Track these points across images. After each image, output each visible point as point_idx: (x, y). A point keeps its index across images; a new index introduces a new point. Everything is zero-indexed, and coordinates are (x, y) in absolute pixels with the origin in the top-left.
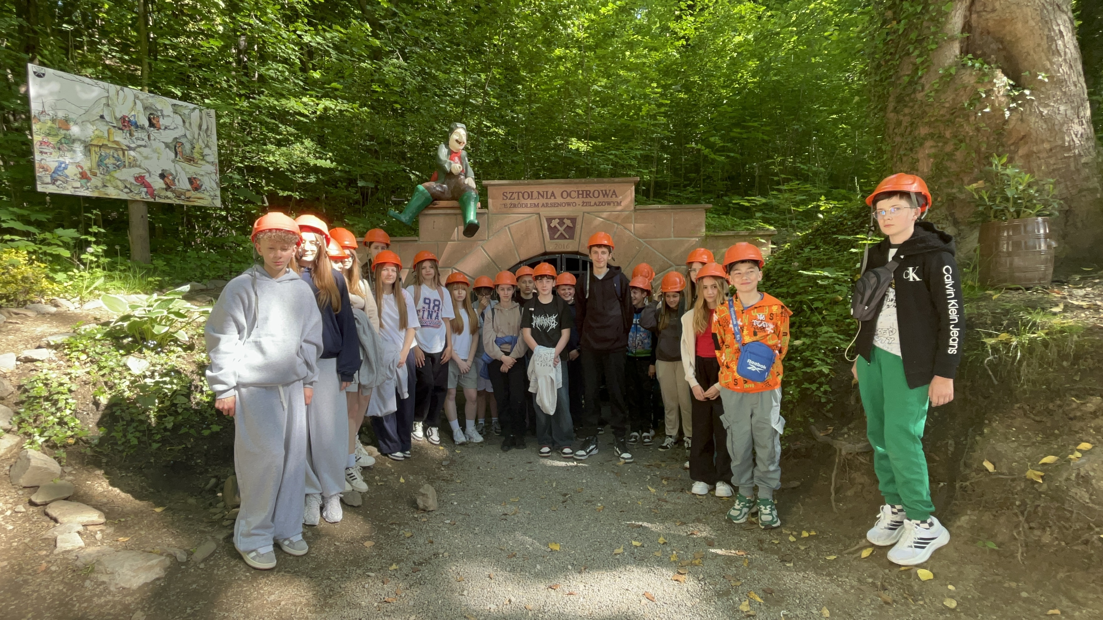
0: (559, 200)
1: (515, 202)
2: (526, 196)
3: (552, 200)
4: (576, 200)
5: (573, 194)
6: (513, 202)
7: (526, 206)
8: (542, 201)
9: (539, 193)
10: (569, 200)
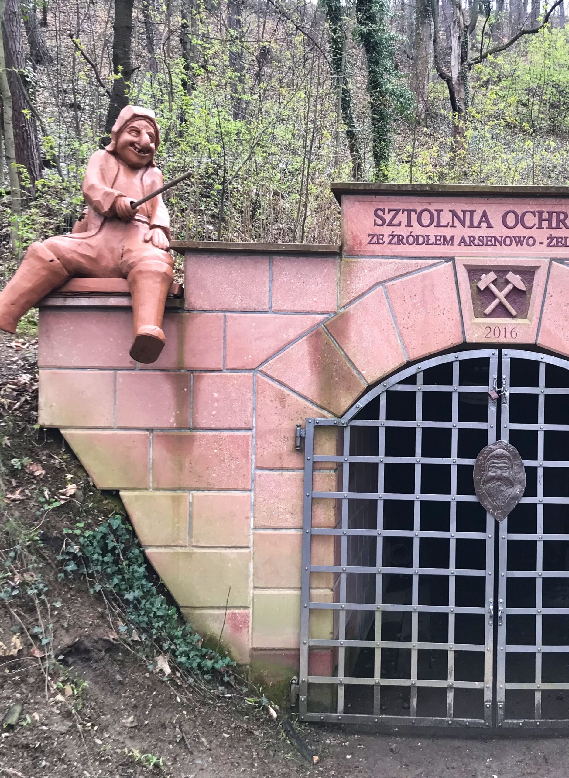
0: (499, 231)
1: (403, 231)
2: (426, 219)
3: (483, 231)
4: (534, 232)
5: (531, 220)
6: (398, 231)
7: (426, 240)
8: (459, 232)
9: (454, 214)
10: (519, 231)
